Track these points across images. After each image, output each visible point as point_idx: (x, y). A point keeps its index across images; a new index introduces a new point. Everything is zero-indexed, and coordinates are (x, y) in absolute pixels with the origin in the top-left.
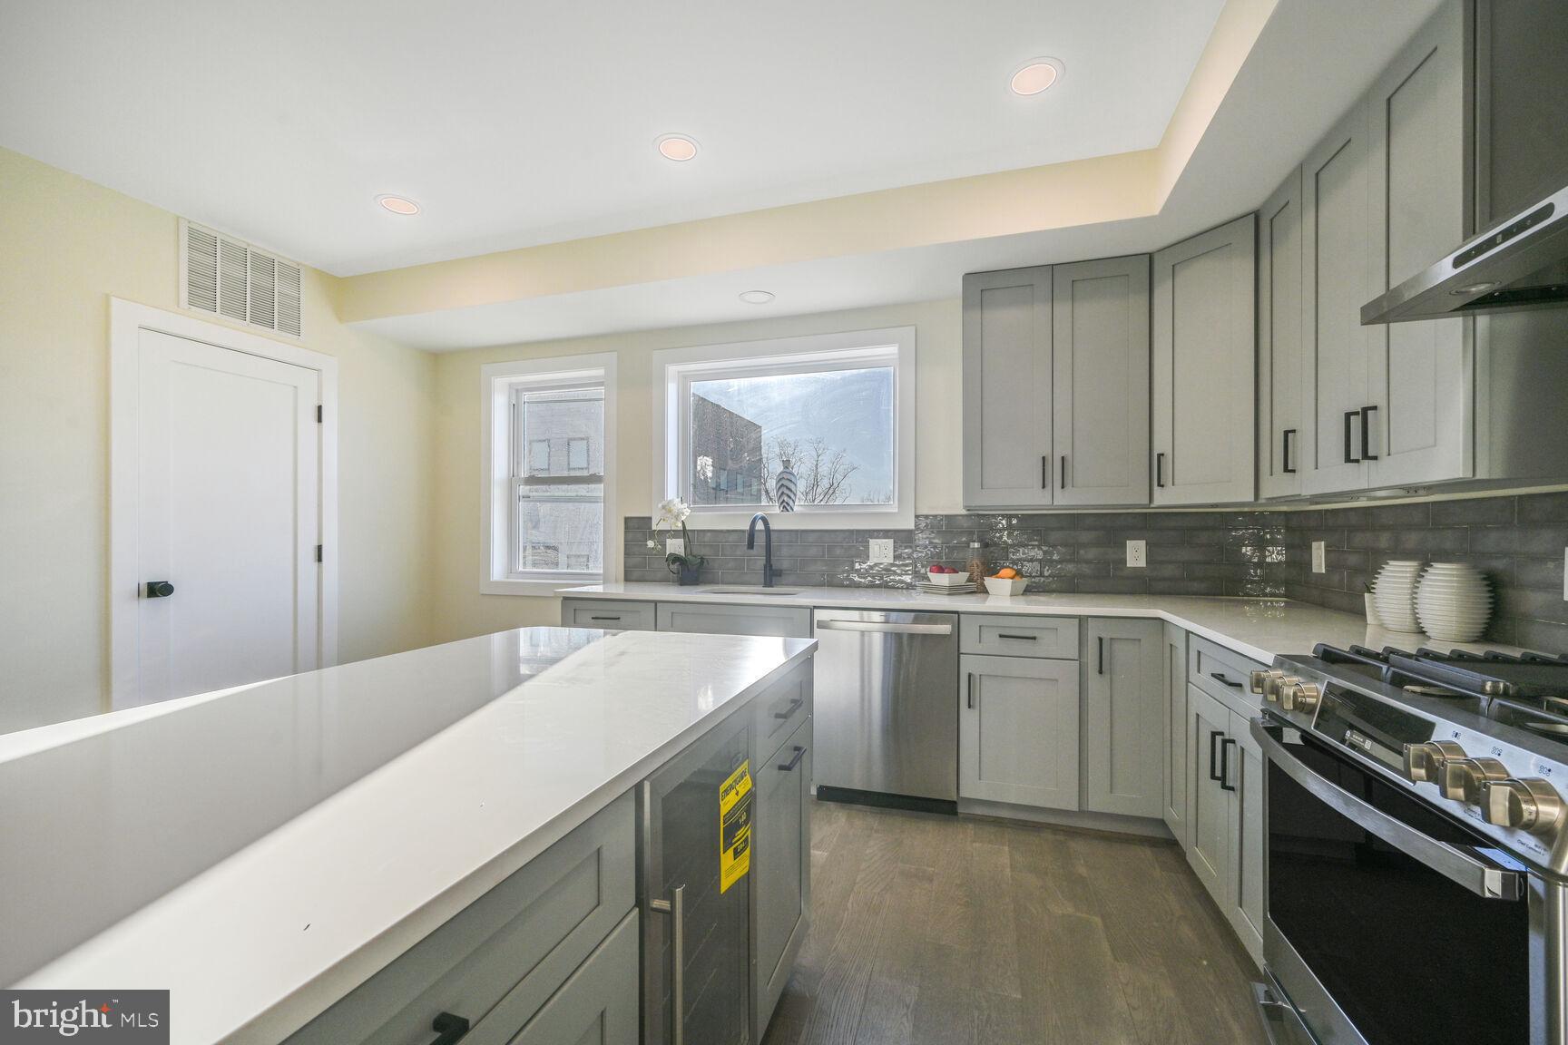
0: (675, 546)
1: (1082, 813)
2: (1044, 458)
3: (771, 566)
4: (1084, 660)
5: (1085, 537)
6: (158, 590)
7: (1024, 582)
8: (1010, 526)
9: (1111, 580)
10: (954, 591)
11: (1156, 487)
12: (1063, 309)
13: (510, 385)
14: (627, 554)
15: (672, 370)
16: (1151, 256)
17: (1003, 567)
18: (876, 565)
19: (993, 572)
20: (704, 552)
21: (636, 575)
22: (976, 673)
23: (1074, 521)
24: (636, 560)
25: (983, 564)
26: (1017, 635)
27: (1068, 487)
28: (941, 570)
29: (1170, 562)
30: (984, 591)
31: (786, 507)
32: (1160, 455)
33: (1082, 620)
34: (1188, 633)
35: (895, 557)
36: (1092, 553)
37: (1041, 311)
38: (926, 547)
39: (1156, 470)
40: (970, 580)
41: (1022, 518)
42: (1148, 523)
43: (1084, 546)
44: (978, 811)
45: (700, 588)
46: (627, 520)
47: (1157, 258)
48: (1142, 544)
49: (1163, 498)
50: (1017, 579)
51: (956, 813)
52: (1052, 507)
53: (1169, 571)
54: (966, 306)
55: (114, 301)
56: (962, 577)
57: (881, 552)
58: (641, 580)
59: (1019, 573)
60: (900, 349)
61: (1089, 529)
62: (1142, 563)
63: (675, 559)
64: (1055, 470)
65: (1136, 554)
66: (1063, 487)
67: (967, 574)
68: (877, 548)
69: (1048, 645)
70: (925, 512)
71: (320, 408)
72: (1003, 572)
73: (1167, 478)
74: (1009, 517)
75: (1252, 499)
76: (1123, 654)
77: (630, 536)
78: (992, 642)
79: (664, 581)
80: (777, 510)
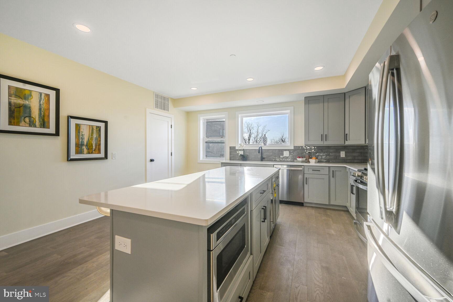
0: (241, 153)
1: (329, 205)
2: (322, 135)
3: (262, 157)
4: (330, 175)
5: (331, 151)
6: (152, 160)
7: (317, 160)
8: (315, 148)
9: (338, 160)
10: (302, 162)
11: (346, 141)
12: (326, 104)
13: (203, 118)
14: (230, 154)
15: (240, 115)
16: (345, 93)
17: (313, 157)
18: (285, 157)
19: (311, 158)
20: (247, 154)
21: (232, 159)
22: (307, 177)
23: (328, 147)
24: (232, 156)
25: (309, 156)
26: (315, 170)
27: (327, 141)
28: (300, 158)
29: (350, 156)
30: (309, 162)
31: (265, 144)
32: (346, 134)
33: (329, 167)
34: (349, 168)
35: (289, 155)
36: (333, 154)
37: (321, 105)
38: (296, 153)
39: (346, 137)
40: (306, 160)
41: (317, 147)
42: (345, 148)
43: (331, 152)
44: (308, 205)
45: (247, 161)
46: (230, 147)
47: (346, 94)
48: (344, 152)
49: (347, 143)
50: (316, 159)
51: (303, 206)
52: (324, 144)
53: (349, 158)
54: (305, 104)
55: (147, 108)
56: (304, 159)
57: (286, 154)
58: (233, 160)
59: (317, 158)
60: (290, 111)
61: (332, 149)
62: (344, 156)
63: (241, 155)
64: (324, 137)
65: (343, 154)
66: (326, 141)
67: (305, 158)
68: (285, 153)
69: (322, 172)
70: (295, 146)
71: (171, 125)
72: (313, 158)
73: (348, 139)
74: (314, 147)
75: (364, 143)
76: (337, 174)
77: (231, 150)
78: (311, 171)
79: (239, 160)
80: (263, 145)
